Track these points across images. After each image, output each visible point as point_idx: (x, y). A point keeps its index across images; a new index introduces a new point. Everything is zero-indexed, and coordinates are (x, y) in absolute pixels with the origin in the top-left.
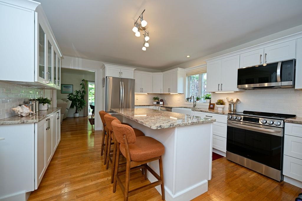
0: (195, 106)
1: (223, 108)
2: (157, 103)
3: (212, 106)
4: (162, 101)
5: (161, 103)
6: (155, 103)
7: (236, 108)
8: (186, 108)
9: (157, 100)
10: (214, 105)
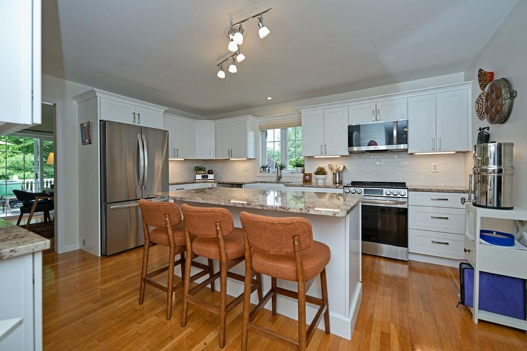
0: (279, 178)
1: (324, 180)
2: (203, 177)
3: (307, 177)
4: (212, 173)
5: (211, 177)
6: (199, 177)
7: (342, 177)
8: (265, 182)
9: (202, 172)
10: (310, 175)
